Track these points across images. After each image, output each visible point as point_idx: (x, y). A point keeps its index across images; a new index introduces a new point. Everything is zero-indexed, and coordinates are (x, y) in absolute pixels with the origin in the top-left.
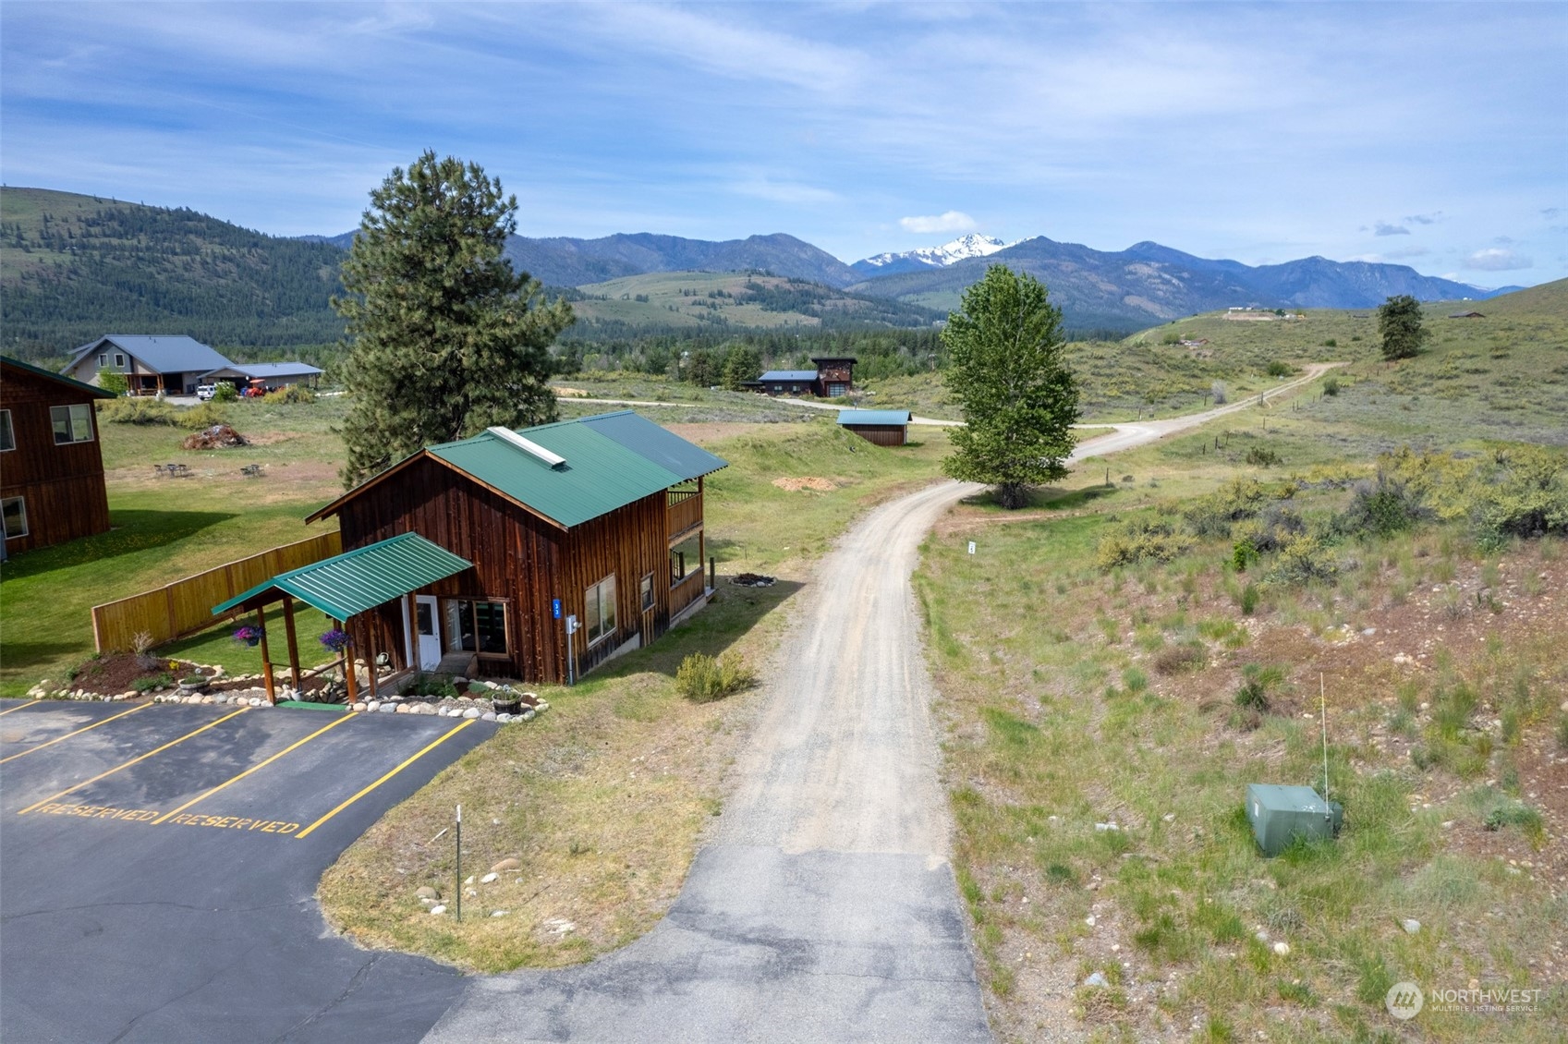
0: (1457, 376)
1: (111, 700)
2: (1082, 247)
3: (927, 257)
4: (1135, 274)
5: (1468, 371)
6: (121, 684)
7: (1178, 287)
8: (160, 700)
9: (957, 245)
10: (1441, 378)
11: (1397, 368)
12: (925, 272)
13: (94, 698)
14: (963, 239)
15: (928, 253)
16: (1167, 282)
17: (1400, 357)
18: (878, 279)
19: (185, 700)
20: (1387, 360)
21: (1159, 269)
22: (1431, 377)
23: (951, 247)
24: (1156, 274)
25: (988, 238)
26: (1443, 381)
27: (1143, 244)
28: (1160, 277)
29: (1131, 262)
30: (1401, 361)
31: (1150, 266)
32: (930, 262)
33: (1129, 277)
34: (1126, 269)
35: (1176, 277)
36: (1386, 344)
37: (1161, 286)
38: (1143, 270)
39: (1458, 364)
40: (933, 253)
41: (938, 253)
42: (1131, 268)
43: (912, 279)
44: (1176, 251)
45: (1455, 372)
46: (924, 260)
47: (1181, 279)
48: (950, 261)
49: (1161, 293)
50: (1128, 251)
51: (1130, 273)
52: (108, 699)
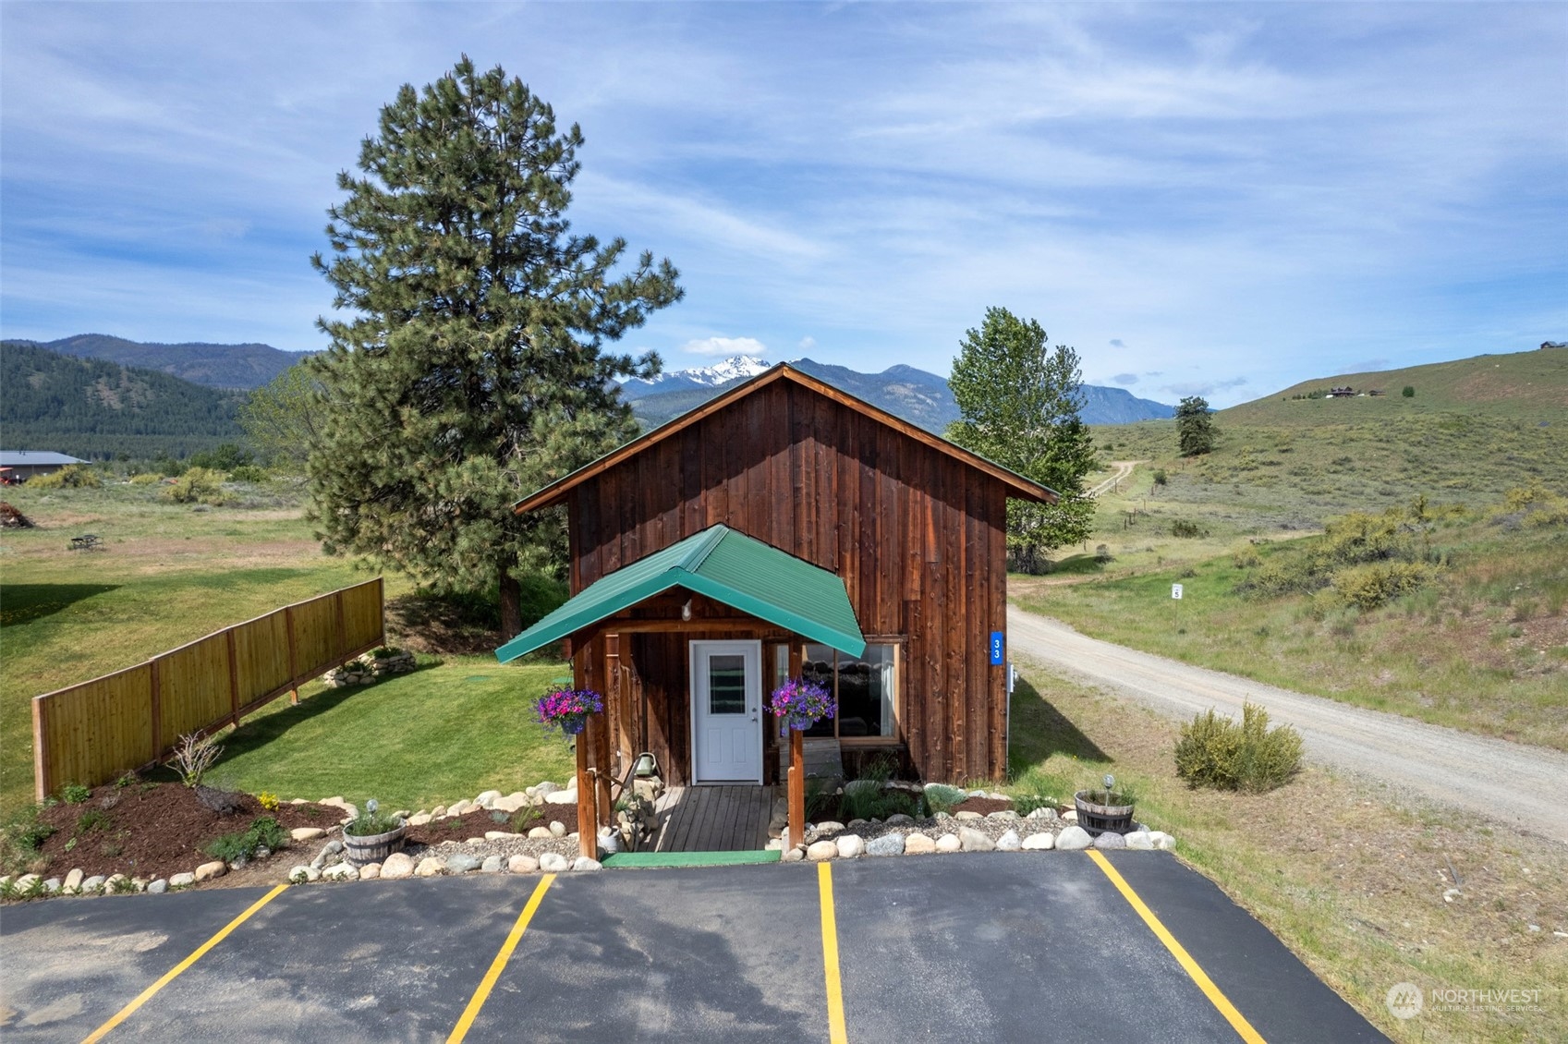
0: (1257, 468)
1: (168, 888)
2: (843, 369)
3: (697, 377)
4: (893, 394)
5: (1264, 464)
6: (173, 848)
7: (932, 407)
8: (303, 876)
9: (727, 366)
10: (1243, 469)
11: (1199, 462)
12: (696, 391)
13: (118, 887)
14: (732, 360)
15: (698, 373)
16: (921, 402)
17: (1197, 453)
18: (651, 397)
19: (369, 871)
20: (1184, 456)
21: (914, 390)
22: (1235, 469)
23: (720, 368)
24: (912, 394)
25: (755, 359)
26: (1245, 473)
27: (898, 366)
28: (915, 397)
29: (888, 383)
30: (1201, 456)
31: (905, 387)
32: (700, 381)
33: (888, 397)
34: (885, 389)
35: (930, 398)
36: (1183, 441)
37: (917, 406)
38: (900, 390)
39: (1252, 457)
40: (703, 373)
41: (708, 373)
42: (890, 388)
43: (684, 397)
44: (928, 374)
45: (1254, 464)
46: (695, 380)
47: (934, 399)
48: (720, 381)
49: (917, 412)
50: (885, 373)
51: (889, 393)
52: (158, 886)
